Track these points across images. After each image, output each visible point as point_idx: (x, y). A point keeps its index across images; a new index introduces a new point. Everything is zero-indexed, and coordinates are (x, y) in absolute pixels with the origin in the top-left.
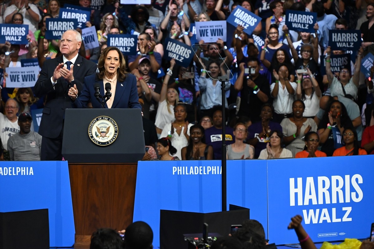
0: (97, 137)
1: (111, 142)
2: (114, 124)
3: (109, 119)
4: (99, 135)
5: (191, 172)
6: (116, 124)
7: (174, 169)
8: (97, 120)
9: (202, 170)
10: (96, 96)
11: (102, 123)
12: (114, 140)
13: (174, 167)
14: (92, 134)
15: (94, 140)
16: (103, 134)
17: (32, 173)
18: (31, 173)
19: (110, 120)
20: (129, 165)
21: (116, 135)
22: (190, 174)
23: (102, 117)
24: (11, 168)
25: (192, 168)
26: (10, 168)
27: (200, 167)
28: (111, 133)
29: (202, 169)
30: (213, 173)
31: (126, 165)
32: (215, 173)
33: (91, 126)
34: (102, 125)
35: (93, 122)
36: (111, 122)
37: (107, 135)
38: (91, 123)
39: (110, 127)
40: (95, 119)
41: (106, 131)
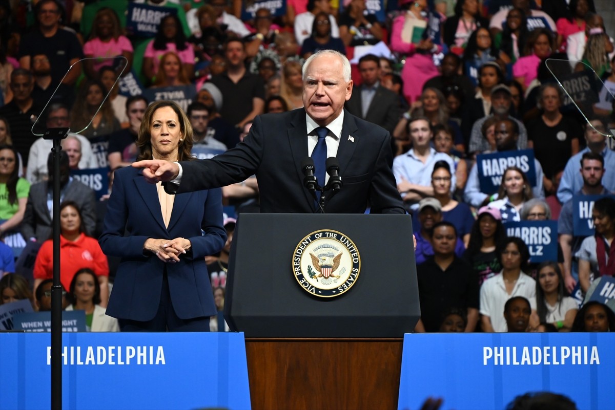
0: (311, 277)
1: (344, 290)
2: (352, 249)
3: (338, 238)
4: (318, 273)
5: (526, 359)
6: (355, 249)
7: (487, 353)
8: (313, 238)
9: (549, 355)
10: (307, 185)
11: (324, 247)
12: (351, 285)
13: (485, 349)
14: (300, 272)
15: (306, 284)
16: (326, 272)
17: (163, 359)
18: (160, 359)
19: (343, 240)
20: (383, 343)
21: (355, 273)
22: (523, 363)
23: (324, 233)
24: (114, 348)
25: (526, 349)
26: (111, 348)
27: (546, 348)
28: (344, 270)
29: (549, 351)
30: (574, 363)
31: (376, 343)
32: (579, 363)
33: (300, 251)
34: (324, 251)
35: (303, 243)
36: (344, 243)
37: (335, 273)
38: (299, 245)
39: (341, 254)
40: (308, 237)
41: (332, 264)
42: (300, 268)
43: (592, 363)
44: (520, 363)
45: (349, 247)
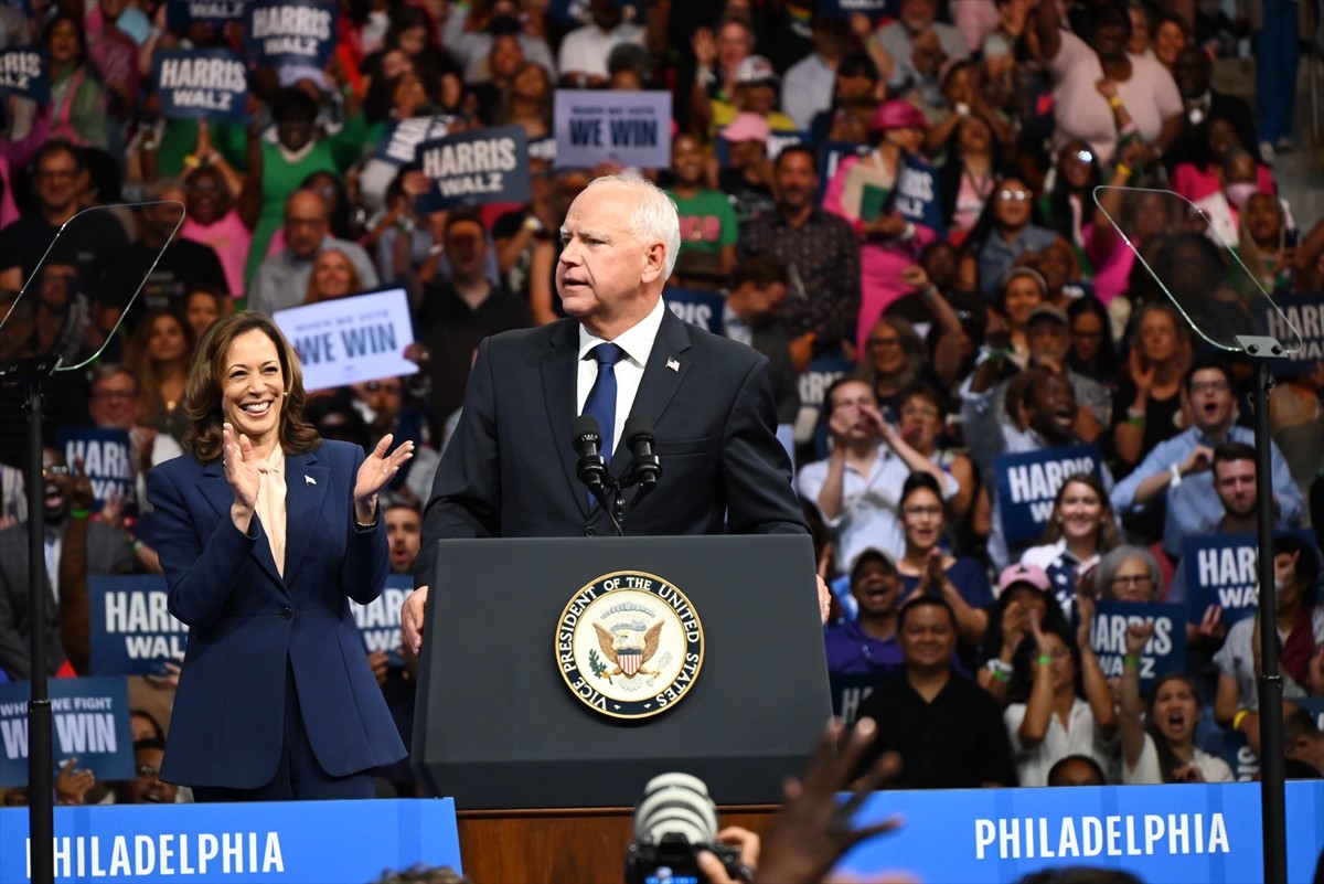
0: (598, 675)
1: (669, 702)
2: (684, 611)
3: (655, 588)
4: (611, 667)
5: (1068, 843)
6: (692, 612)
7: (985, 833)
8: (599, 590)
9: (1118, 834)
10: (586, 477)
11: (623, 608)
12: (684, 690)
13: (980, 824)
14: (573, 663)
15: (586, 691)
16: (630, 662)
17: (278, 861)
18: (273, 860)
19: (664, 593)
20: (756, 816)
21: (691, 664)
22: (1062, 853)
23: (623, 578)
24: (171, 837)
25: (1068, 823)
26: (164, 839)
27: (1111, 820)
28: (668, 657)
29: (1120, 827)
30: (1173, 850)
31: (741, 816)
32: (1186, 850)
33: (571, 620)
34: (625, 618)
35: (579, 602)
36: (666, 599)
37: (646, 666)
38: (570, 606)
39: (661, 625)
40: (589, 588)
41: (642, 645)
42: (572, 656)
43: (1212, 849)
44: (1057, 853)
45: (678, 607)
